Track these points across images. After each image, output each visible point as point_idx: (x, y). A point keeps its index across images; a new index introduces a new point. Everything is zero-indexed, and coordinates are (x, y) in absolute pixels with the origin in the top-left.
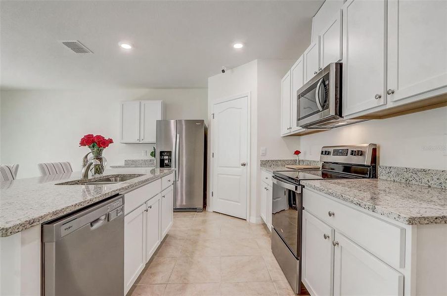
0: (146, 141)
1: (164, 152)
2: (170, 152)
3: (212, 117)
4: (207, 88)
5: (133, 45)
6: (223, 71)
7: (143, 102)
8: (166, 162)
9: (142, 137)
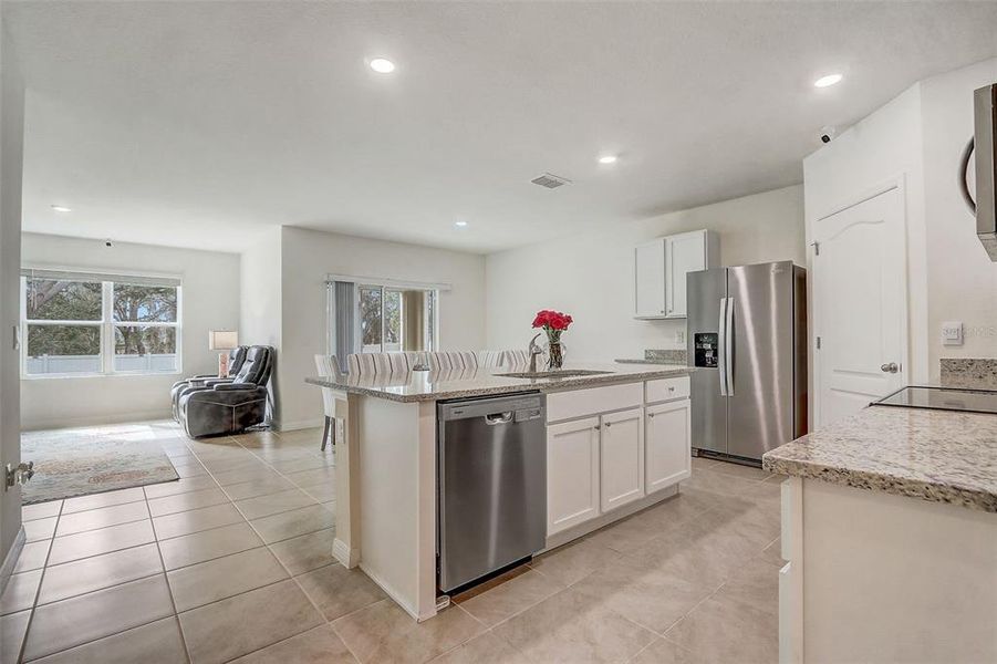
0: (675, 314)
1: (703, 335)
2: (715, 336)
3: (814, 252)
4: (802, 182)
5: (619, 155)
6: (826, 139)
7: (670, 239)
8: (709, 355)
9: (670, 307)
